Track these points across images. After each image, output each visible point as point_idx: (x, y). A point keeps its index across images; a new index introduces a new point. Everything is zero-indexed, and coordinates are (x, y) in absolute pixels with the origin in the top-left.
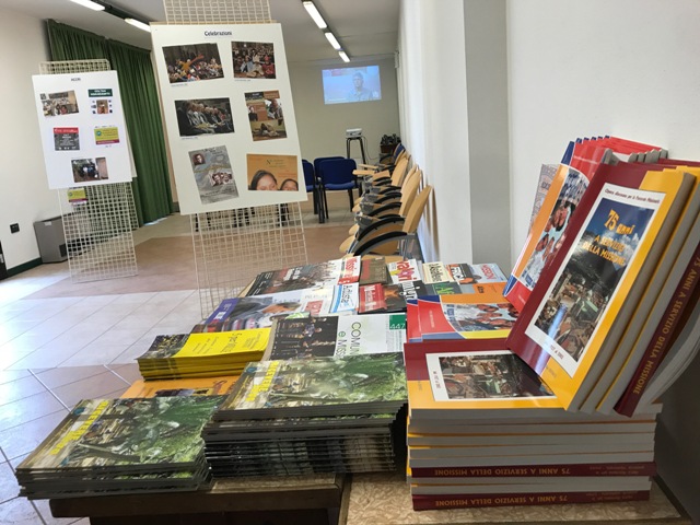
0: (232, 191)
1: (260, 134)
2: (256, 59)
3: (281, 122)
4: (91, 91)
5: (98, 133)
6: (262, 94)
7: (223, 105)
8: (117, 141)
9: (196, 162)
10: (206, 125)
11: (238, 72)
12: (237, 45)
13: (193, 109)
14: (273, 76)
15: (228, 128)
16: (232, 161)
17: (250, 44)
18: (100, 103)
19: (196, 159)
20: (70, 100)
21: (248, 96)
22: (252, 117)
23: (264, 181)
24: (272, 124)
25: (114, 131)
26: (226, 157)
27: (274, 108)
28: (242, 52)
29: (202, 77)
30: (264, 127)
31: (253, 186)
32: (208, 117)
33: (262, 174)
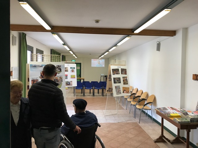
0: (120, 93)
1: (124, 84)
2: (124, 71)
3: (127, 82)
4: (71, 68)
5: (71, 76)
6: (125, 77)
7: (119, 78)
8: (75, 78)
9: (116, 88)
10: (117, 82)
11: (122, 73)
12: (122, 69)
13: (116, 79)
14: (126, 74)
15: (120, 82)
16: (120, 88)
17: (123, 69)
18: (72, 70)
19: (116, 87)
20: (67, 69)
21: (123, 77)
22: (123, 81)
23: (125, 92)
24: (126, 82)
25: (75, 76)
26: (120, 87)
27: (126, 79)
28: (122, 70)
29: (117, 74)
30: (125, 83)
31: (123, 92)
32: (117, 80)
33: (124, 90)
